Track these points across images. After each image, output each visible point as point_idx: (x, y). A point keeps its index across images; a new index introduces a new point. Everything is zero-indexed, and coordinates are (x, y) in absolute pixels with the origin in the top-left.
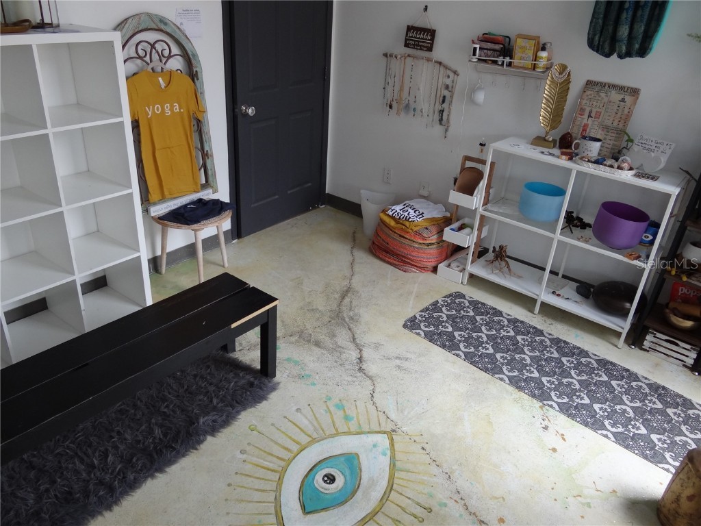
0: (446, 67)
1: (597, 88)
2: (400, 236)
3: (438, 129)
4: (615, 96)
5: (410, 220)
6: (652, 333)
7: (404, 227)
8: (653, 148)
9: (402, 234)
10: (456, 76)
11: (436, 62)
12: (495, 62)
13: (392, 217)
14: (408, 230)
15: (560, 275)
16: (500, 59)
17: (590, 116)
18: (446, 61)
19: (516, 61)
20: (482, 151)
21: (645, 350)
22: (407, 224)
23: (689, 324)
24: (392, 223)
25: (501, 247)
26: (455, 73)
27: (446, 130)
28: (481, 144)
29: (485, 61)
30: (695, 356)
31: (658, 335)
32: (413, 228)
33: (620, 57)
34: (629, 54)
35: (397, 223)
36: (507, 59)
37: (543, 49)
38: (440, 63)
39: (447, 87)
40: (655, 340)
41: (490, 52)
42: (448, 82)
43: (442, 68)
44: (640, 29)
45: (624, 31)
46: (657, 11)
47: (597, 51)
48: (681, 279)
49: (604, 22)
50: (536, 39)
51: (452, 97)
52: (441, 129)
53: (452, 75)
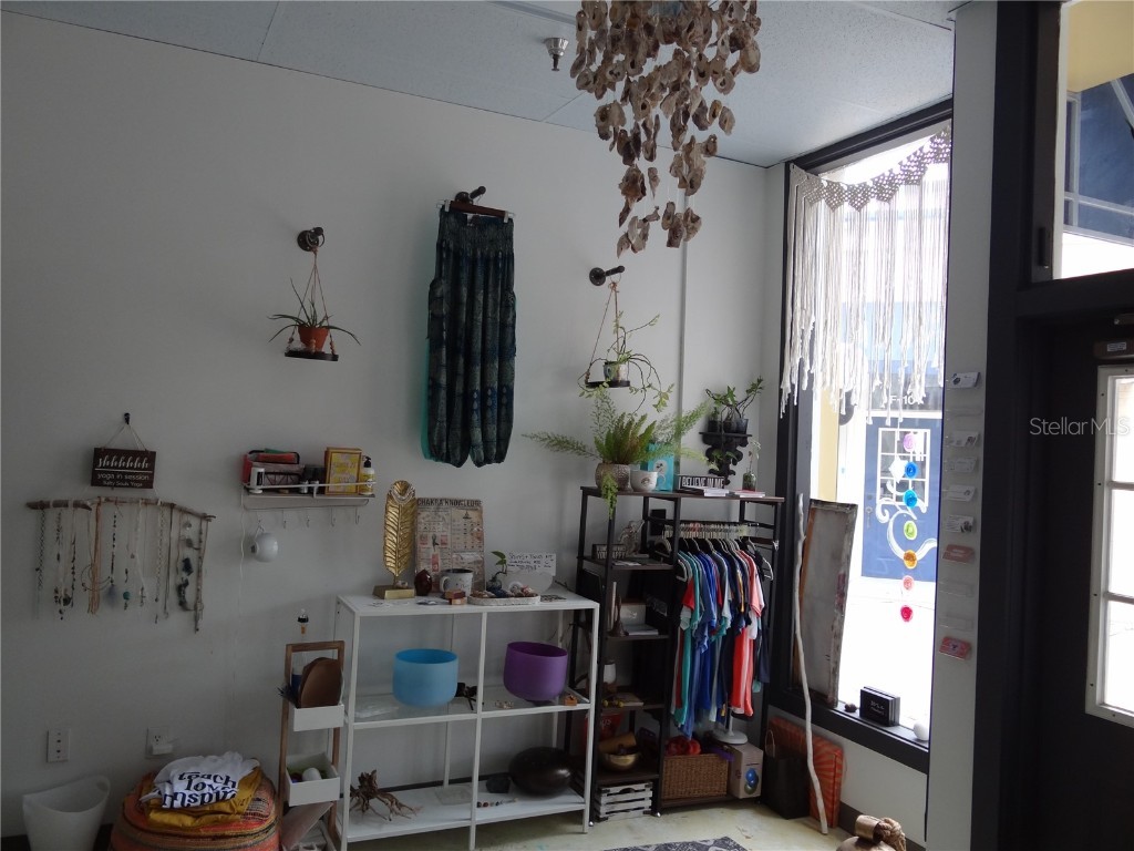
0: (184, 511)
1: (432, 507)
2: (215, 838)
3: (179, 620)
4: (458, 513)
5: (229, 796)
6: (605, 792)
7: (220, 816)
8: (533, 564)
9: (220, 833)
10: (204, 523)
11: (163, 505)
12: (297, 491)
13: (184, 810)
14: (231, 817)
15: (446, 782)
16: (305, 486)
17: (435, 544)
18: (180, 501)
19: (331, 485)
20: (303, 631)
21: (606, 819)
22: (224, 807)
23: (630, 759)
24: (188, 821)
25: (362, 779)
26: (205, 517)
27: (196, 619)
28: (300, 620)
29: (277, 491)
30: (650, 794)
31: (613, 790)
32: (240, 808)
33: (479, 464)
34: (488, 461)
35: (197, 817)
36: (316, 485)
37: (368, 464)
38: (172, 506)
39: (189, 543)
40: (611, 799)
41: (278, 478)
42: (190, 533)
43: (176, 516)
44: (493, 431)
45: (477, 435)
46: (503, 412)
47: (448, 460)
48: (618, 706)
49: (448, 427)
50: (356, 452)
51: (200, 558)
52: (186, 617)
53: (195, 522)
